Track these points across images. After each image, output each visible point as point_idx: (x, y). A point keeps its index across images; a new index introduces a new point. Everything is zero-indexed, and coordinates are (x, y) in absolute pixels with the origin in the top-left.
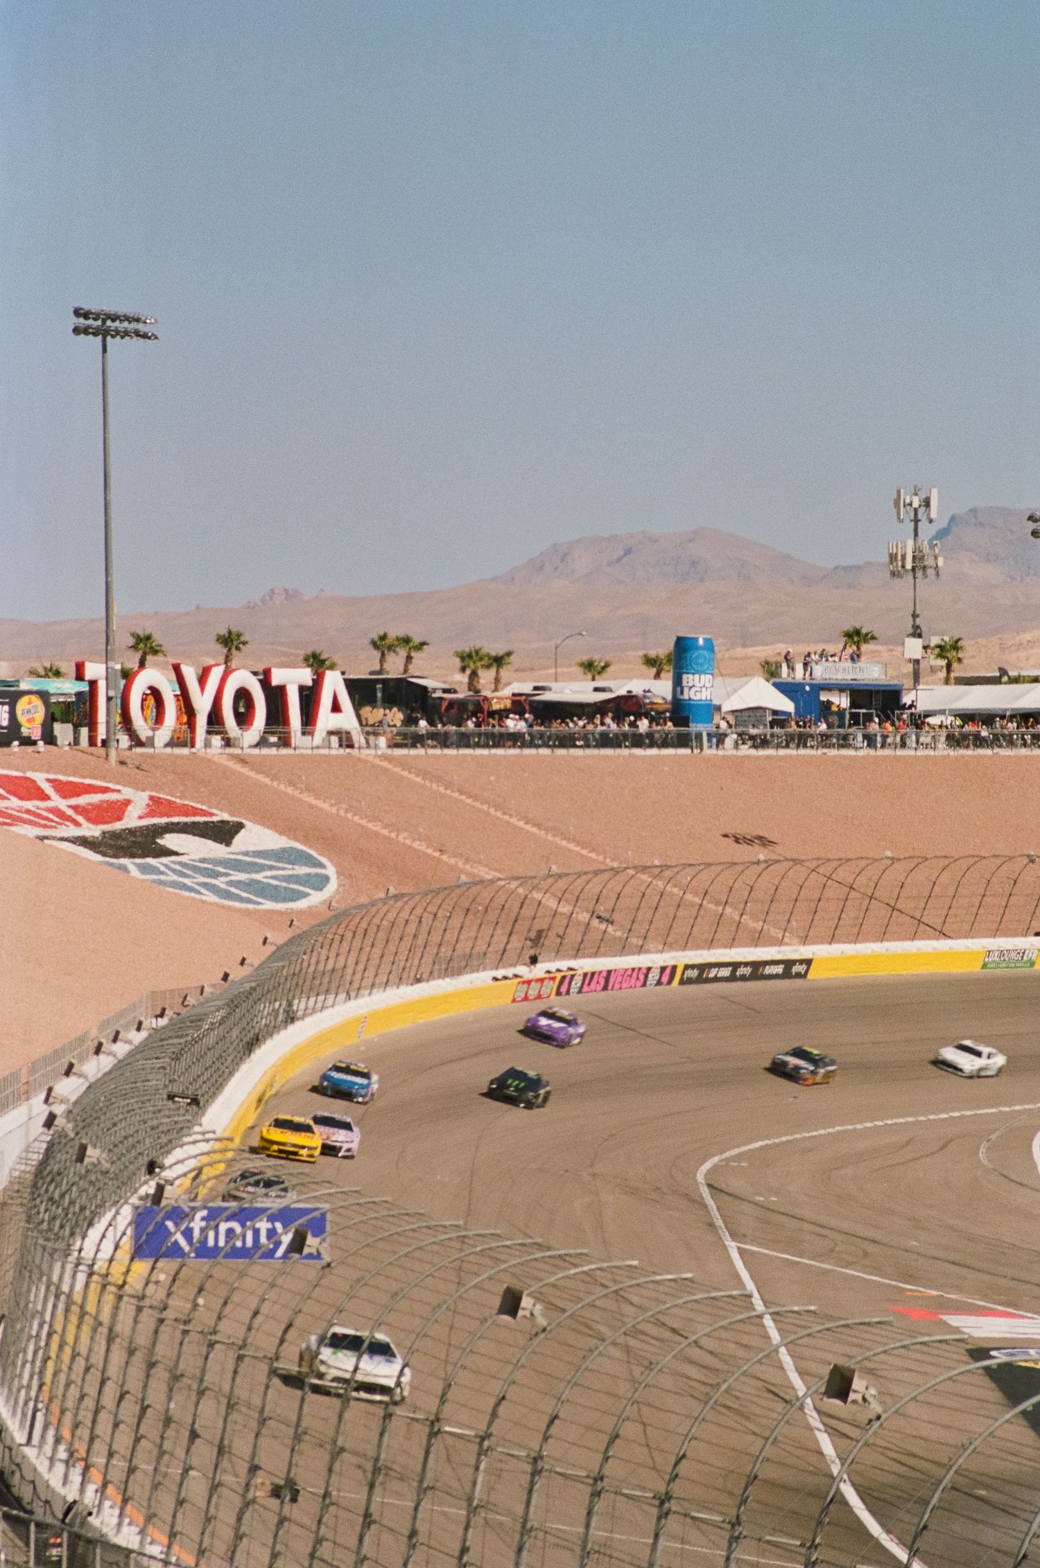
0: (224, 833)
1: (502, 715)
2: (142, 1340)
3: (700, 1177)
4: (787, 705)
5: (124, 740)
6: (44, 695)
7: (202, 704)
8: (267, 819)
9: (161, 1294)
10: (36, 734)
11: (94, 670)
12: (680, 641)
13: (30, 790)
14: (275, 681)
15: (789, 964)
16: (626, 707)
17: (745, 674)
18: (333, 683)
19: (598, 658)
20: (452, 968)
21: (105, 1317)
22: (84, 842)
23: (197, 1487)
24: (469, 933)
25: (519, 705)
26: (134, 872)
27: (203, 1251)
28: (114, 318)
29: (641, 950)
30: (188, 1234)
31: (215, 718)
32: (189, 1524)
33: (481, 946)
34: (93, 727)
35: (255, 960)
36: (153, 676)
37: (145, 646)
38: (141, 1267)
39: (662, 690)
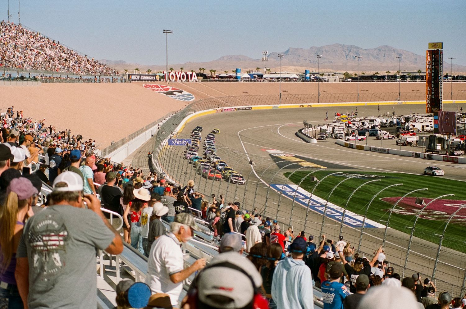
0: (181, 92)
1: (215, 78)
2: (169, 155)
3: (238, 133)
4: (249, 77)
5: (169, 81)
6: (159, 75)
7: (178, 76)
8: (186, 90)
9: (171, 150)
10: (158, 80)
11: (165, 72)
12: (237, 69)
13: (157, 87)
14: (187, 74)
15: (249, 108)
16: (230, 77)
17: (244, 73)
18: (194, 74)
19: (227, 71)
20: (208, 109)
21: (165, 152)
22: (164, 93)
23: (176, 172)
24: (211, 104)
25: (217, 77)
26: (170, 97)
27: (176, 144)
28: (168, 31)
29: (232, 106)
30: (175, 142)
31: (180, 78)
32: (175, 176)
33: (212, 106)
34: (165, 79)
35: (184, 108)
36: (172, 73)
37: (172, 69)
38: (169, 146)
39: (234, 75)
